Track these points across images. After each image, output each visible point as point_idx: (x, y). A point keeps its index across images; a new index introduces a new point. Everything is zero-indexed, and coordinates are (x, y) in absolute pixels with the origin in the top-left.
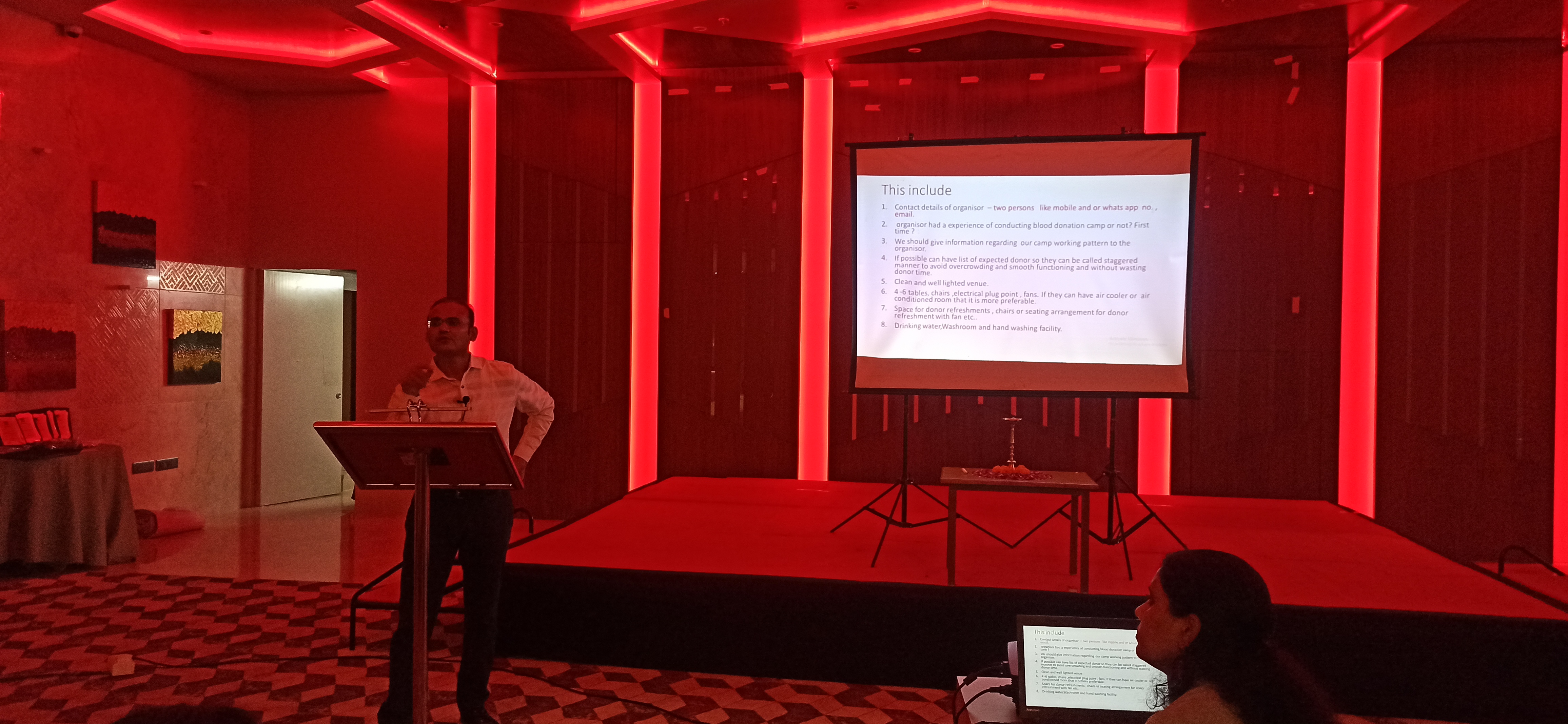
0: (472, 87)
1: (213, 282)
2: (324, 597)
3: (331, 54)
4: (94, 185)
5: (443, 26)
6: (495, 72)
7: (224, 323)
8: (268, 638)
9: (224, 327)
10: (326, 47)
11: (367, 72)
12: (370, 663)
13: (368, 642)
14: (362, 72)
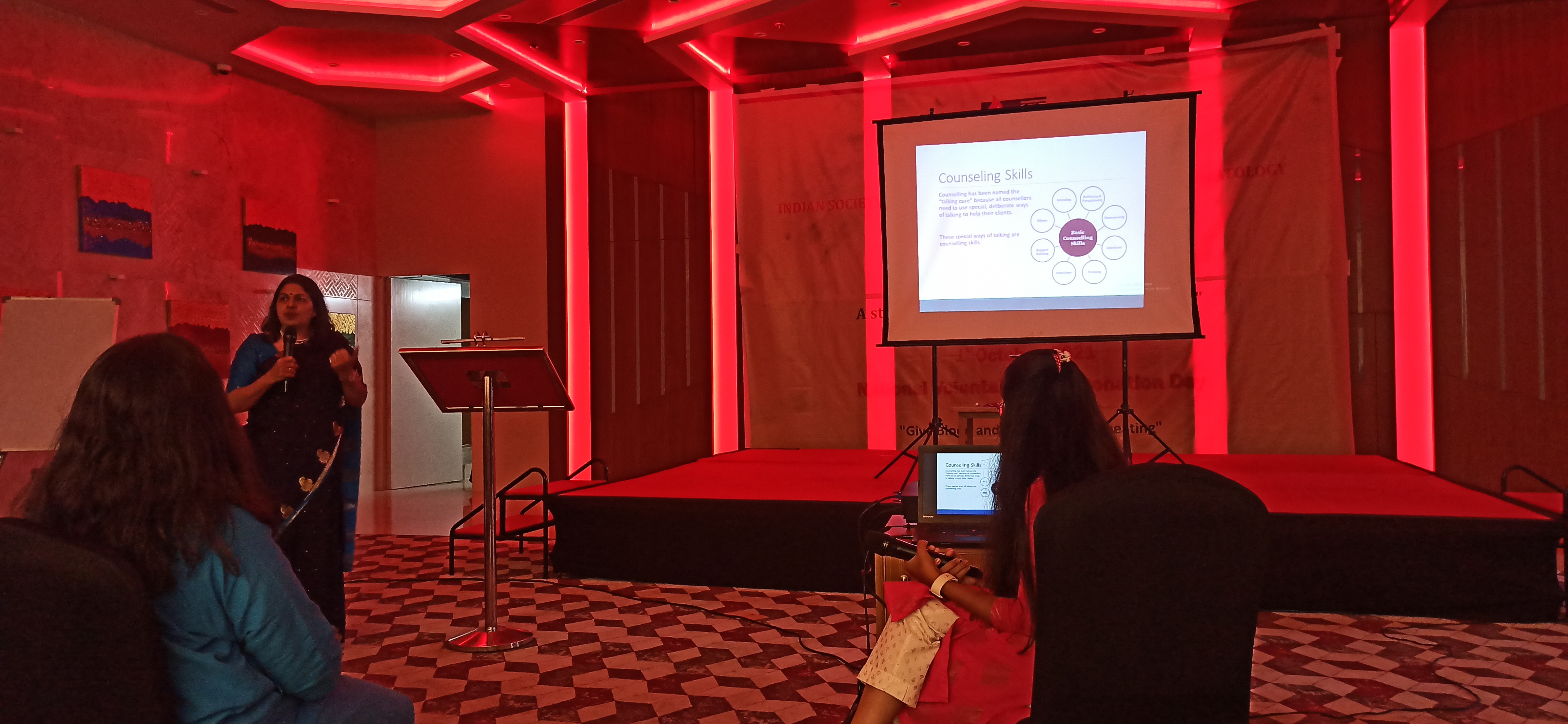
0: (566, 104)
1: (347, 288)
2: (435, 544)
3: (441, 79)
4: (243, 202)
5: (534, 46)
6: (586, 88)
7: (357, 324)
8: (383, 569)
9: (357, 328)
10: (437, 73)
11: (472, 95)
12: (464, 583)
13: (466, 571)
14: (468, 94)
